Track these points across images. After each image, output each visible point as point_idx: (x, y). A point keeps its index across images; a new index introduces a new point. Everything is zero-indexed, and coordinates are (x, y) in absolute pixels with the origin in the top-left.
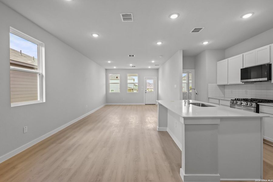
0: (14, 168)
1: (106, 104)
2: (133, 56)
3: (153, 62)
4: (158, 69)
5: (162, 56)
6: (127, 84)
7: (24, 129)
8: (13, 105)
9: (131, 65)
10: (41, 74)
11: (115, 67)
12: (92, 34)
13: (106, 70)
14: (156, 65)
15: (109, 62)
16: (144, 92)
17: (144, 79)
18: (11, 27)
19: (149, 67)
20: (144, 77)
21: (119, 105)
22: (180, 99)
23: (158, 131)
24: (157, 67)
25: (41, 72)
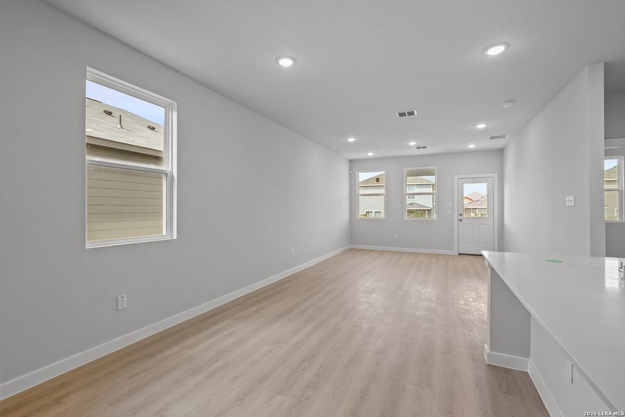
0: (58, 401)
1: (351, 246)
2: (411, 114)
3: (481, 126)
4: (501, 151)
5: (512, 101)
6: (403, 195)
7: (119, 300)
8: (89, 245)
9: (412, 143)
10: (169, 175)
11: (370, 154)
12: (277, 60)
13: (351, 161)
14: (492, 138)
15: (351, 140)
16: (456, 217)
17: (456, 180)
18: (88, 68)
19: (472, 146)
20: (456, 177)
21: (383, 252)
22: (594, 253)
23: (489, 366)
24: (497, 144)
25: (170, 170)
